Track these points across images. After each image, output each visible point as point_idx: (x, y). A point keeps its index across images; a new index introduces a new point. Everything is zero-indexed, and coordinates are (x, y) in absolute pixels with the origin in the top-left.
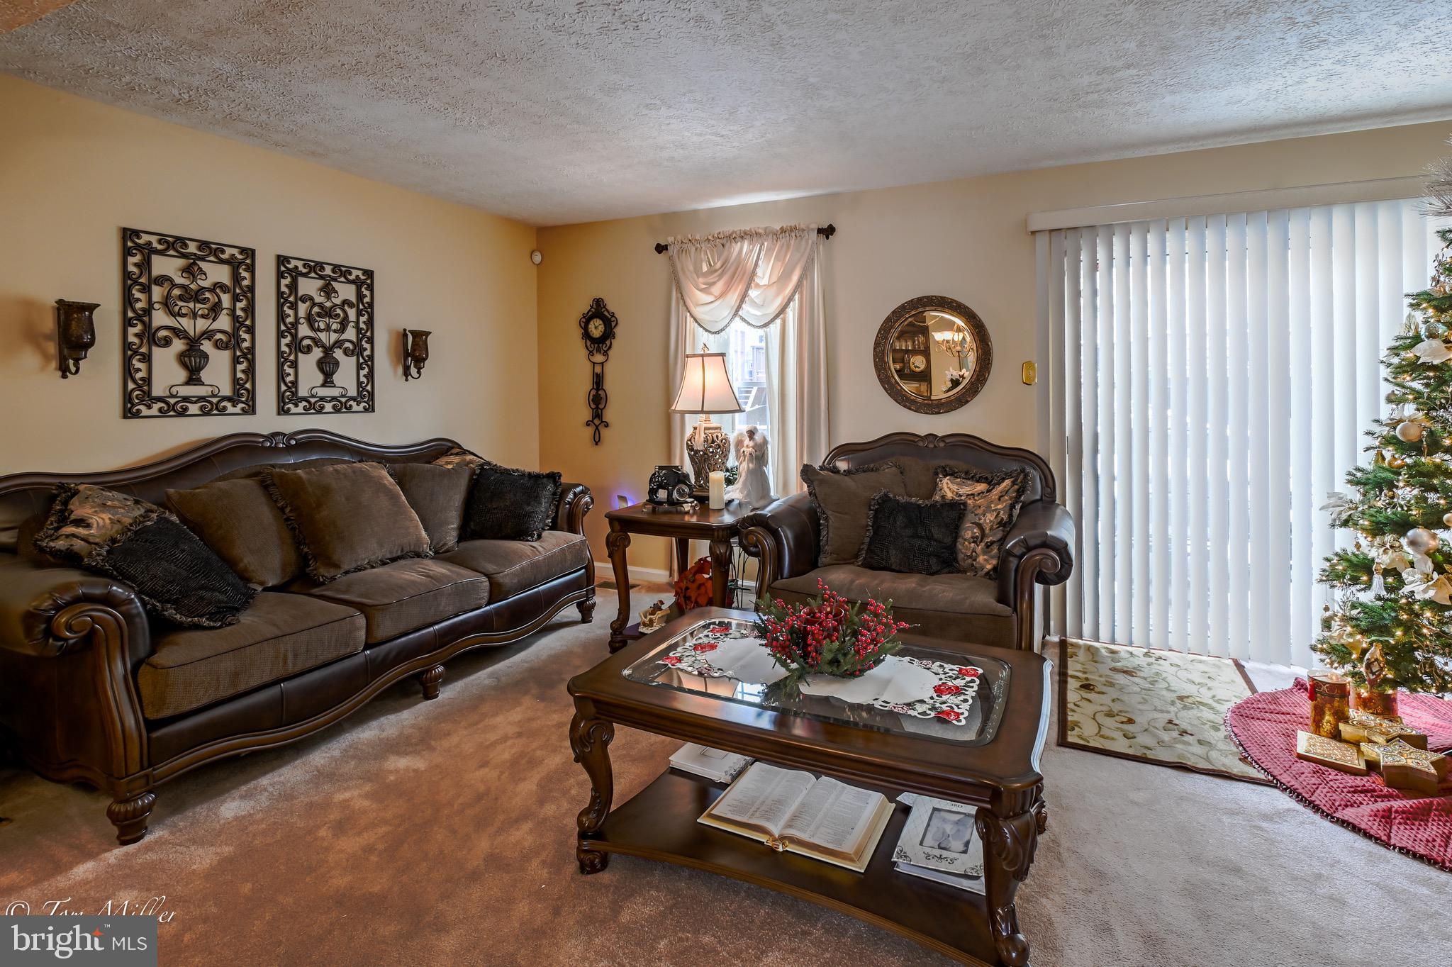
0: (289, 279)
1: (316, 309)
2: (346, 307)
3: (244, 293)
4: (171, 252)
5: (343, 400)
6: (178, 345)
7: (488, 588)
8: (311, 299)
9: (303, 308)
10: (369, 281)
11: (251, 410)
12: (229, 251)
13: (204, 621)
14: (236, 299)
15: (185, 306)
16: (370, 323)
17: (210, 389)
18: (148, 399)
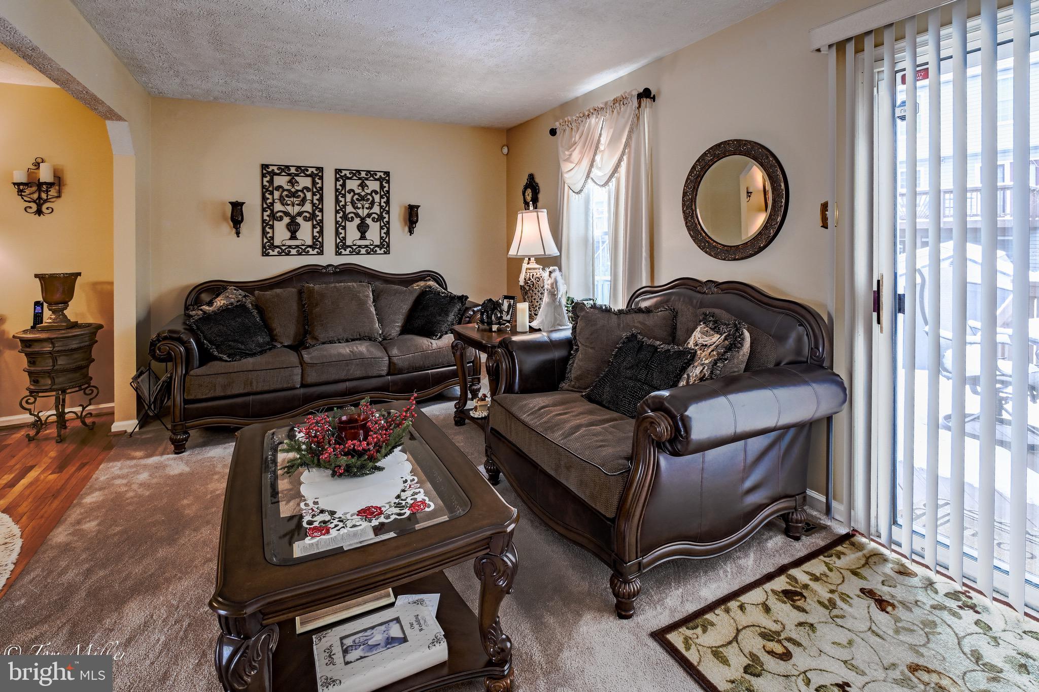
0: (342, 181)
1: (356, 197)
2: (373, 194)
3: (318, 191)
4: (283, 174)
5: (372, 247)
6: (287, 220)
7: (387, 365)
8: (353, 191)
9: (349, 197)
10: (387, 178)
11: (321, 253)
12: (310, 170)
13: (225, 357)
14: (314, 194)
15: (289, 200)
16: (388, 203)
17: (301, 241)
18: (273, 247)
